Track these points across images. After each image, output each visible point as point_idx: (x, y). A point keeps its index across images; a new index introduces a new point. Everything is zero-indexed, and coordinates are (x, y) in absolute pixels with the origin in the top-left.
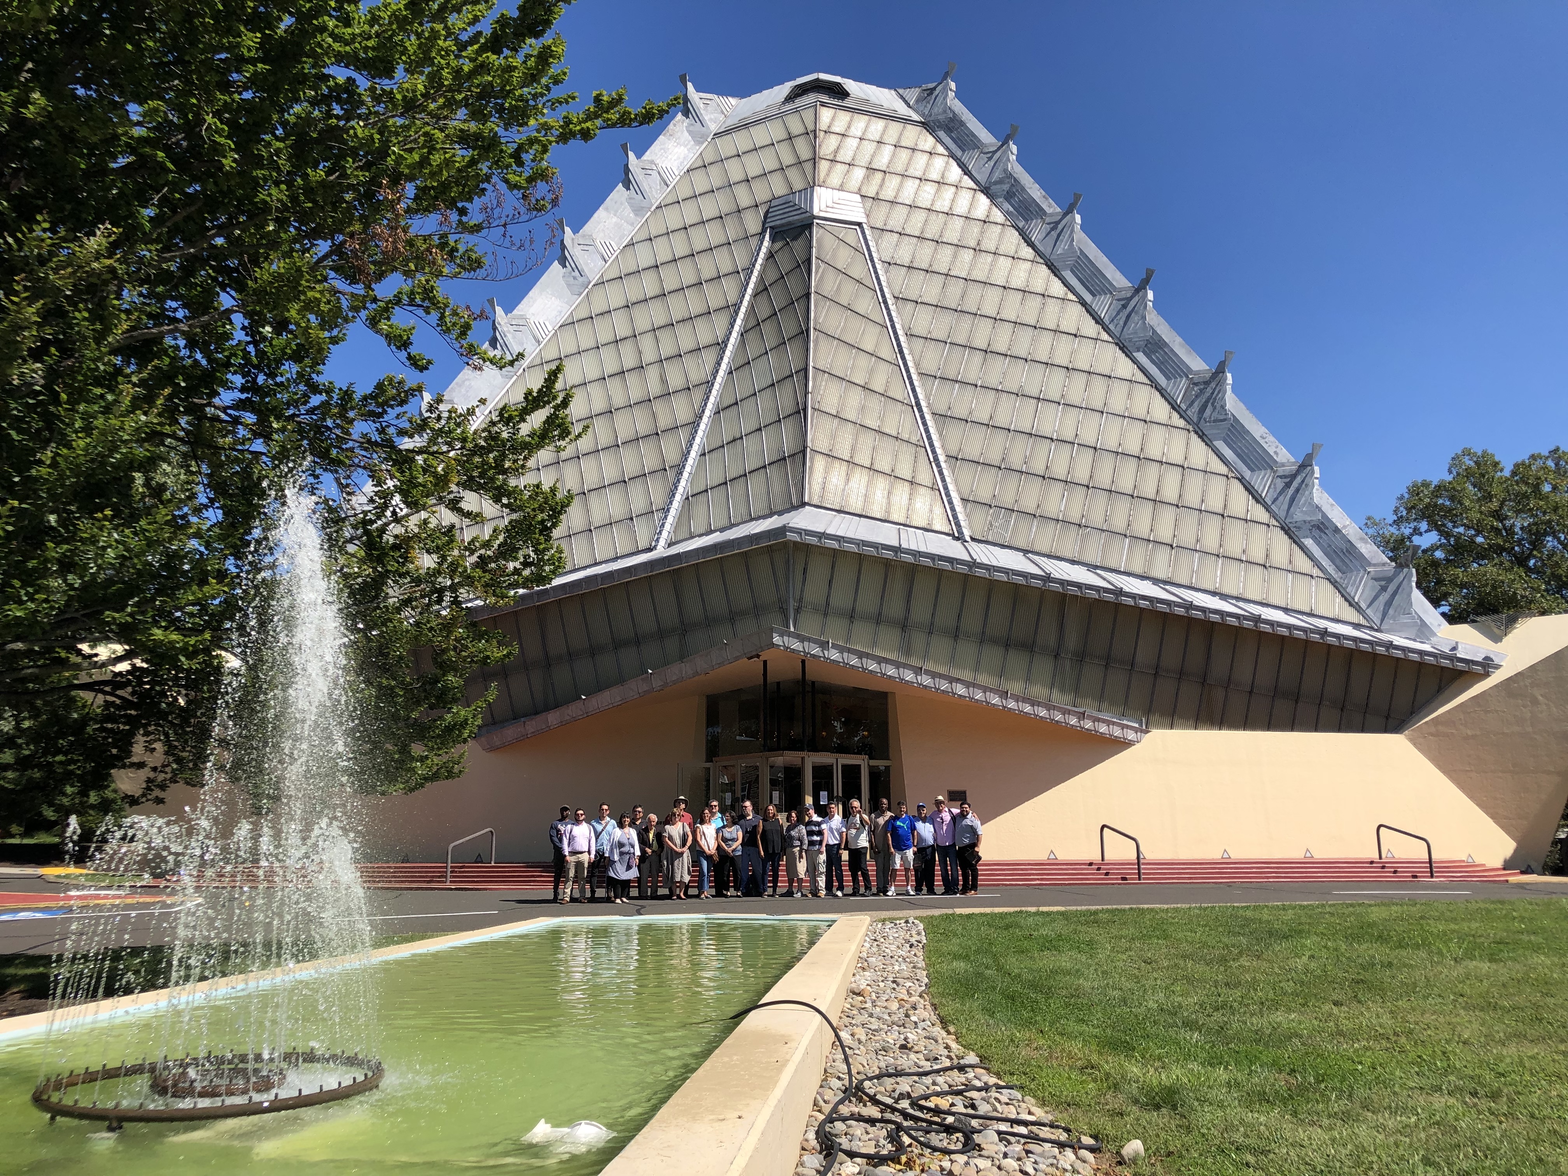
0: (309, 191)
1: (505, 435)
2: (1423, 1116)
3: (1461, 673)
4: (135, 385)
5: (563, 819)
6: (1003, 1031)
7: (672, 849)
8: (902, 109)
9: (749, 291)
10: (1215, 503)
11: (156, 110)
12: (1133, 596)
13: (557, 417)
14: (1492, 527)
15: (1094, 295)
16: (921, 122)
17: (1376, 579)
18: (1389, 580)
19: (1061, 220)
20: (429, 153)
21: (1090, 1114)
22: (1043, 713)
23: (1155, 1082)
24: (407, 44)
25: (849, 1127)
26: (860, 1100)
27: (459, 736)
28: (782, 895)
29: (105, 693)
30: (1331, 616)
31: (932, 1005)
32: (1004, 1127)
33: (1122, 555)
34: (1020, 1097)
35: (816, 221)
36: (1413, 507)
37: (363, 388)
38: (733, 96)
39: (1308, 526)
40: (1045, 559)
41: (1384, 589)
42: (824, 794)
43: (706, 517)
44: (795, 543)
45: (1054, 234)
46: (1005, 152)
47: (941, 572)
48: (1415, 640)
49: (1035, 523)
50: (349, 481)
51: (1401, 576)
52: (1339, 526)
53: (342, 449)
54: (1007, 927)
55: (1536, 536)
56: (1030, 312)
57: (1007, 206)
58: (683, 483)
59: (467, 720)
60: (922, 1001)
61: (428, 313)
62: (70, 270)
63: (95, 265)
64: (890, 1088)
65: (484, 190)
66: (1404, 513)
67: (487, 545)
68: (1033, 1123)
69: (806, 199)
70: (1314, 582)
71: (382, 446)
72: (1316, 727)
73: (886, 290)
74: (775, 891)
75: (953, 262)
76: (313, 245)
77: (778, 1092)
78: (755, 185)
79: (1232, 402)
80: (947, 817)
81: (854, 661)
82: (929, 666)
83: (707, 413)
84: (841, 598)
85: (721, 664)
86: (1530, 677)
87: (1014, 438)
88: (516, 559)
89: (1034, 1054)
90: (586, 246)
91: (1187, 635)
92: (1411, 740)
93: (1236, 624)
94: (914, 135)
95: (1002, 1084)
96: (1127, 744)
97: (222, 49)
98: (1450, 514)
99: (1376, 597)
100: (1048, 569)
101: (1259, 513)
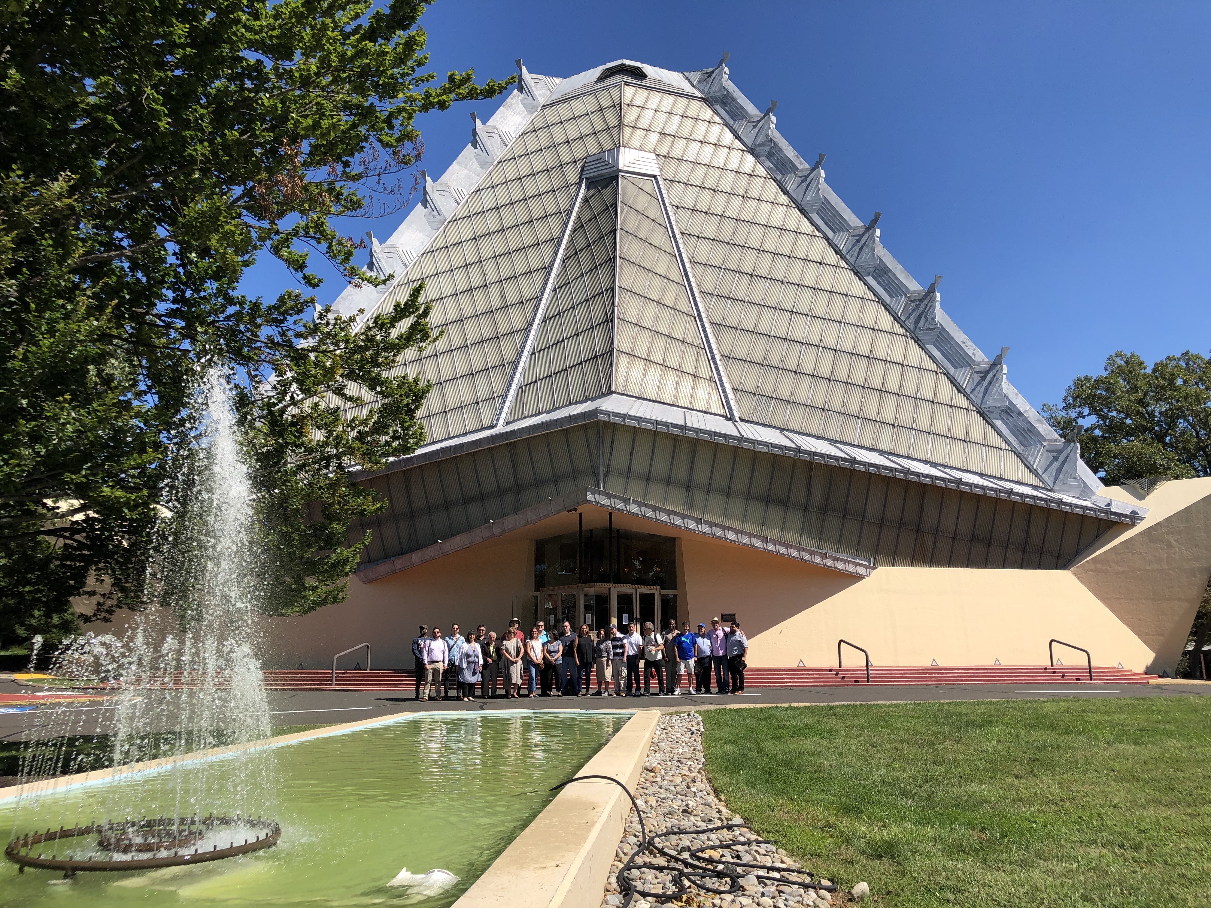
0: (227, 148)
1: (379, 338)
2: (1082, 863)
3: (1114, 523)
4: (89, 297)
5: (422, 635)
6: (762, 799)
7: (508, 659)
8: (688, 88)
9: (570, 227)
10: (927, 392)
11: (106, 84)
12: (864, 464)
13: (419, 324)
14: (1138, 411)
15: (834, 232)
16: (702, 98)
17: (1049, 452)
18: (1060, 452)
19: (809, 174)
20: (320, 118)
21: (828, 863)
22: (795, 553)
23: (878, 838)
24: (304, 34)
25: (642, 873)
26: (651, 852)
27: (342, 571)
28: (593, 695)
29: (65, 538)
30: (1015, 479)
31: (708, 779)
32: (762, 873)
33: (856, 432)
34: (774, 850)
35: (621, 174)
36: (1078, 397)
37: (268, 301)
38: (557, 77)
39: (998, 410)
40: (797, 435)
41: (1056, 459)
43: (536, 403)
44: (604, 422)
45: (804, 185)
46: (767, 122)
47: (717, 444)
48: (1079, 498)
49: (790, 408)
50: (257, 373)
51: (1069, 449)
52: (1021, 410)
53: (251, 348)
54: (766, 719)
55: (1171, 418)
56: (786, 245)
57: (768, 163)
58: (518, 375)
59: (348, 558)
60: (700, 776)
61: (319, 243)
62: (38, 207)
63: (58, 204)
64: (674, 843)
65: (363, 147)
66: (1071, 401)
67: (364, 422)
68: (785, 870)
69: (613, 157)
70: (1002, 453)
71: (283, 346)
72: (1004, 564)
73: (675, 227)
74: (587, 691)
75: (726, 206)
76: (229, 189)
77: (587, 846)
78: (574, 145)
79: (940, 315)
80: (720, 634)
81: (650, 514)
82: (708, 517)
83: (537, 321)
84: (640, 464)
85: (547, 516)
86: (1167, 527)
87: (772, 342)
88: (387, 434)
89: (786, 817)
90: (443, 192)
91: (905, 494)
92: (1075, 575)
93: (943, 486)
94: (697, 108)
95: (761, 839)
96: (860, 578)
97: (158, 36)
98: (1106, 402)
99: (1050, 465)
100: (799, 443)
101: (961, 401)
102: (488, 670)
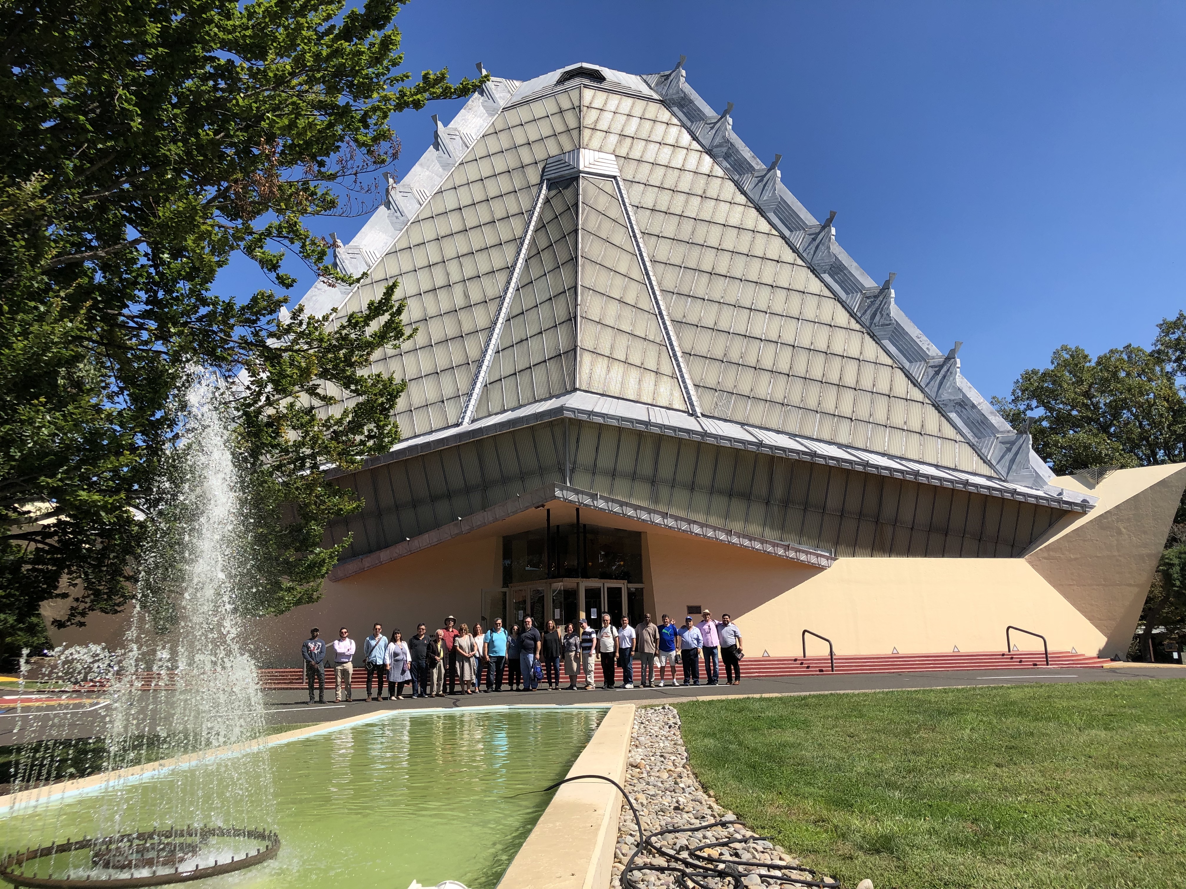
0: (201, 147)
1: (353, 336)
2: (1081, 854)
3: (1066, 512)
4: (63, 299)
6: (751, 794)
8: (646, 90)
9: (532, 228)
10: (883, 387)
11: (79, 83)
12: (824, 457)
13: (393, 322)
14: (1083, 403)
15: (791, 231)
16: (660, 100)
17: (1003, 443)
18: (1013, 443)
19: (766, 174)
20: (296, 118)
21: (827, 858)
22: (758, 546)
23: (873, 832)
24: (277, 34)
25: (644, 874)
26: (650, 852)
27: (320, 571)
29: (37, 541)
30: (970, 470)
31: (694, 774)
32: (764, 871)
33: (815, 426)
34: (771, 846)
35: (581, 175)
36: (1026, 390)
37: (242, 301)
38: (517, 79)
39: (953, 404)
40: (757, 430)
41: (1009, 450)
42: (594, 611)
43: (501, 401)
44: (570, 419)
45: (761, 185)
46: (723, 123)
47: (680, 440)
48: (1032, 488)
49: (749, 403)
50: (231, 373)
51: (1021, 441)
52: (975, 403)
53: (225, 349)
54: (741, 711)
55: (1115, 409)
56: (744, 244)
57: (725, 164)
58: (482, 374)
59: (324, 560)
60: (685, 771)
61: (292, 243)
62: (11, 208)
63: (31, 204)
64: (671, 842)
65: (339, 147)
66: (1020, 394)
67: (339, 422)
68: (786, 867)
69: (574, 159)
70: (957, 445)
71: (256, 346)
72: (961, 554)
73: (635, 227)
75: (685, 206)
76: (202, 189)
78: (535, 147)
79: (895, 311)
81: (617, 509)
82: (673, 511)
83: (501, 320)
84: (605, 461)
85: (515, 513)
86: (1117, 514)
87: (732, 339)
88: (362, 433)
89: (778, 812)
90: (405, 193)
91: (865, 486)
92: (1030, 563)
93: (902, 477)
94: (655, 110)
95: (757, 836)
96: (821, 569)
97: (130, 35)
98: (1053, 394)
99: (1002, 457)
100: (761, 437)
101: (917, 394)
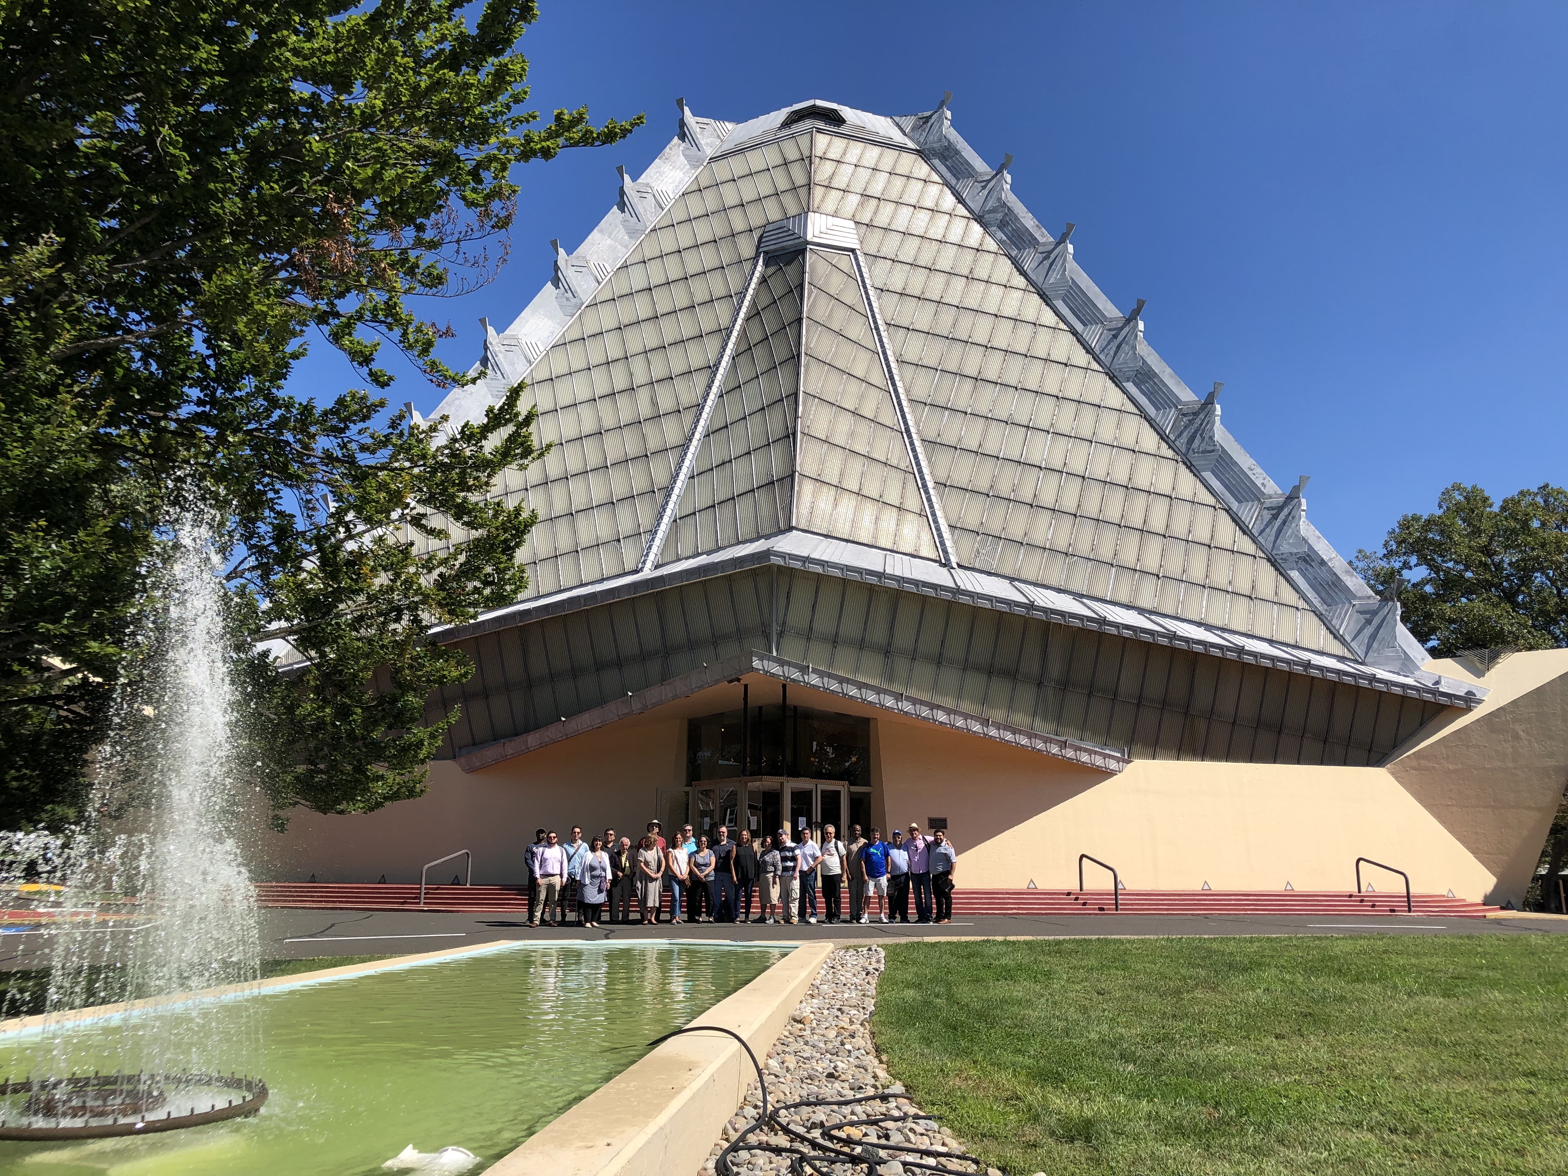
0: (262, 202)
1: (467, 452)
2: (1335, 1152)
3: (1443, 707)
5: (538, 842)
6: (938, 1059)
8: (898, 137)
9: (742, 315)
10: (1202, 533)
12: (1116, 625)
13: (519, 435)
14: (1480, 562)
15: (1085, 325)
16: (916, 150)
17: (1361, 612)
18: (1374, 613)
19: (1053, 250)
20: (382, 168)
22: (1024, 741)
23: (1076, 1114)
24: (367, 60)
25: (752, 1156)
26: (772, 1129)
28: (754, 922)
29: (59, 708)
30: (1315, 648)
31: (871, 1033)
32: (912, 1158)
33: (1108, 584)
34: (936, 1127)
35: (809, 247)
36: (1404, 541)
37: (324, 403)
38: (730, 121)
39: (1294, 558)
40: (1031, 587)
41: (1369, 622)
43: (694, 539)
44: (779, 567)
45: (1047, 263)
46: (999, 181)
47: (925, 598)
48: (1398, 674)
49: (1022, 551)
51: (1386, 610)
52: (1325, 558)
53: (305, 465)
54: (970, 956)
55: (1525, 571)
56: (1021, 340)
57: (1000, 235)
58: (671, 505)
60: (862, 1029)
61: (391, 329)
62: (9, 278)
63: (36, 274)
64: (805, 1117)
65: (441, 206)
66: (1394, 547)
67: (444, 562)
68: (945, 1155)
69: (800, 225)
70: (1299, 614)
71: (343, 462)
72: (1299, 759)
73: (878, 316)
74: (747, 917)
75: (945, 290)
78: (750, 209)
79: (1220, 434)
80: (921, 844)
81: (835, 686)
82: (912, 693)
83: (697, 436)
84: (824, 623)
85: (701, 687)
86: (1512, 712)
87: (1002, 465)
88: (477, 578)
89: (962, 1084)
90: (579, 268)
91: (1171, 665)
92: (1393, 774)
93: (1220, 655)
94: (912, 164)
95: (922, 1114)
96: (1109, 774)
98: (1440, 549)
99: (1361, 630)
100: (1033, 597)
101: (1246, 545)
102: (619, 887)
